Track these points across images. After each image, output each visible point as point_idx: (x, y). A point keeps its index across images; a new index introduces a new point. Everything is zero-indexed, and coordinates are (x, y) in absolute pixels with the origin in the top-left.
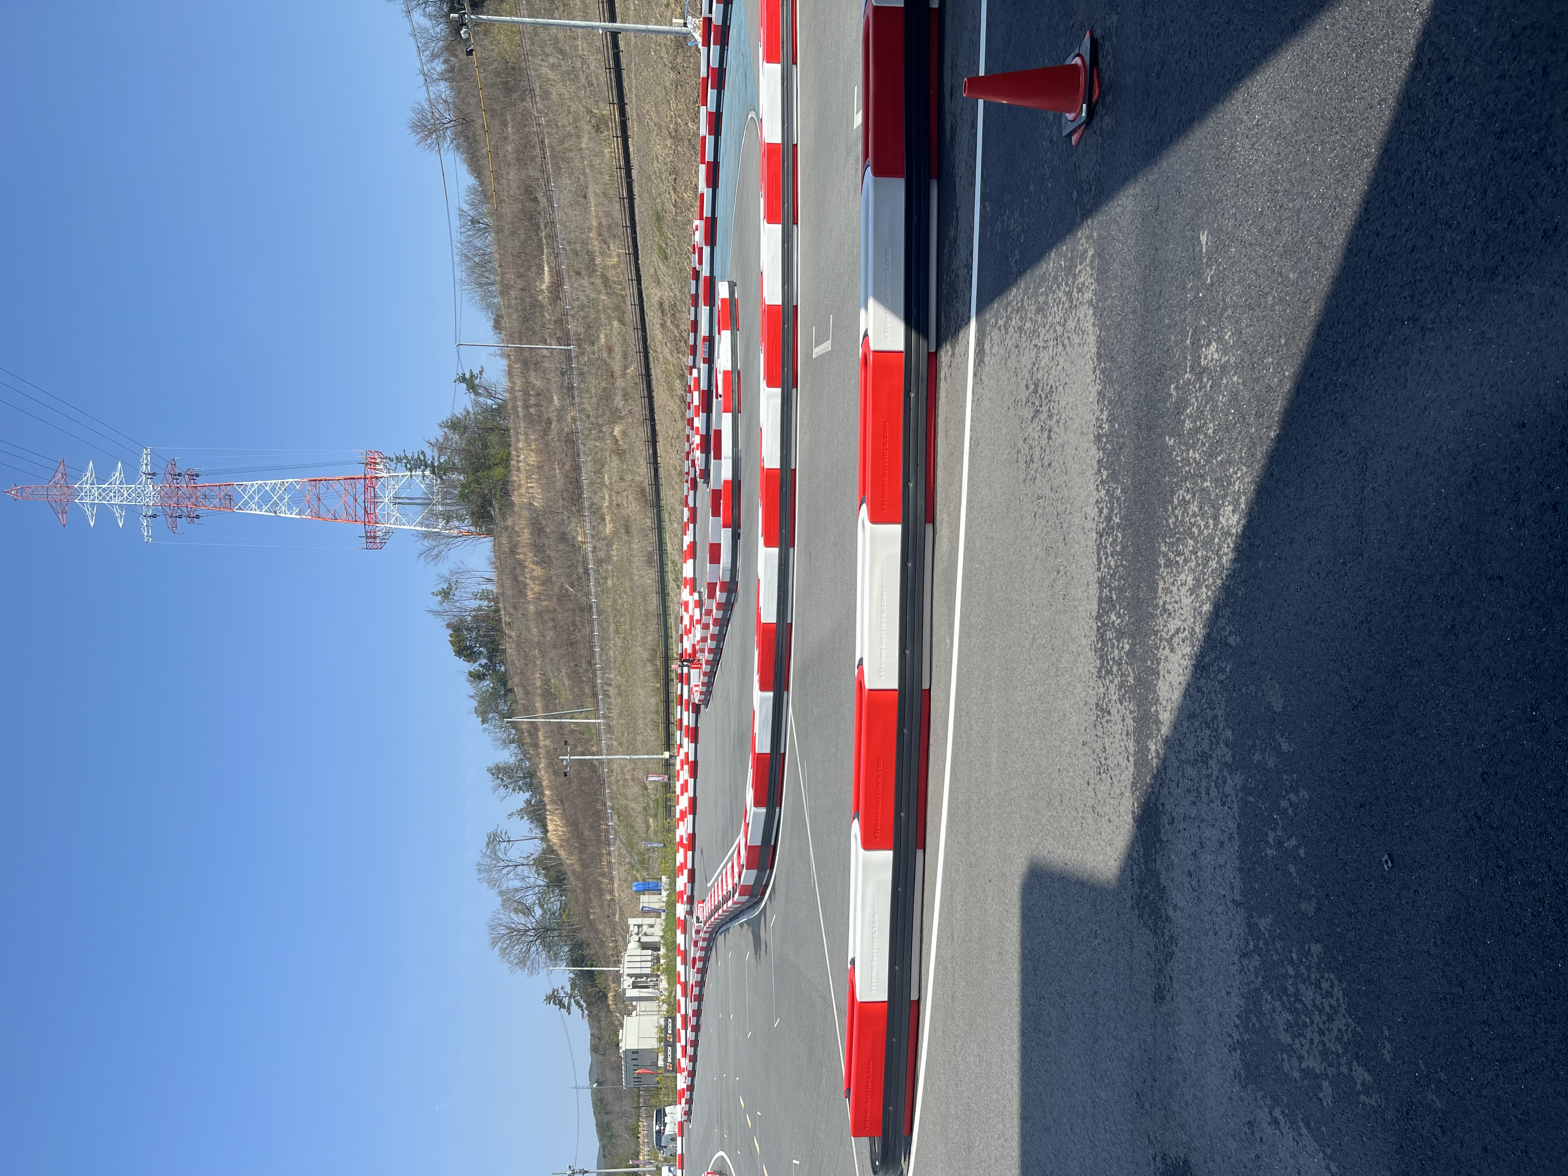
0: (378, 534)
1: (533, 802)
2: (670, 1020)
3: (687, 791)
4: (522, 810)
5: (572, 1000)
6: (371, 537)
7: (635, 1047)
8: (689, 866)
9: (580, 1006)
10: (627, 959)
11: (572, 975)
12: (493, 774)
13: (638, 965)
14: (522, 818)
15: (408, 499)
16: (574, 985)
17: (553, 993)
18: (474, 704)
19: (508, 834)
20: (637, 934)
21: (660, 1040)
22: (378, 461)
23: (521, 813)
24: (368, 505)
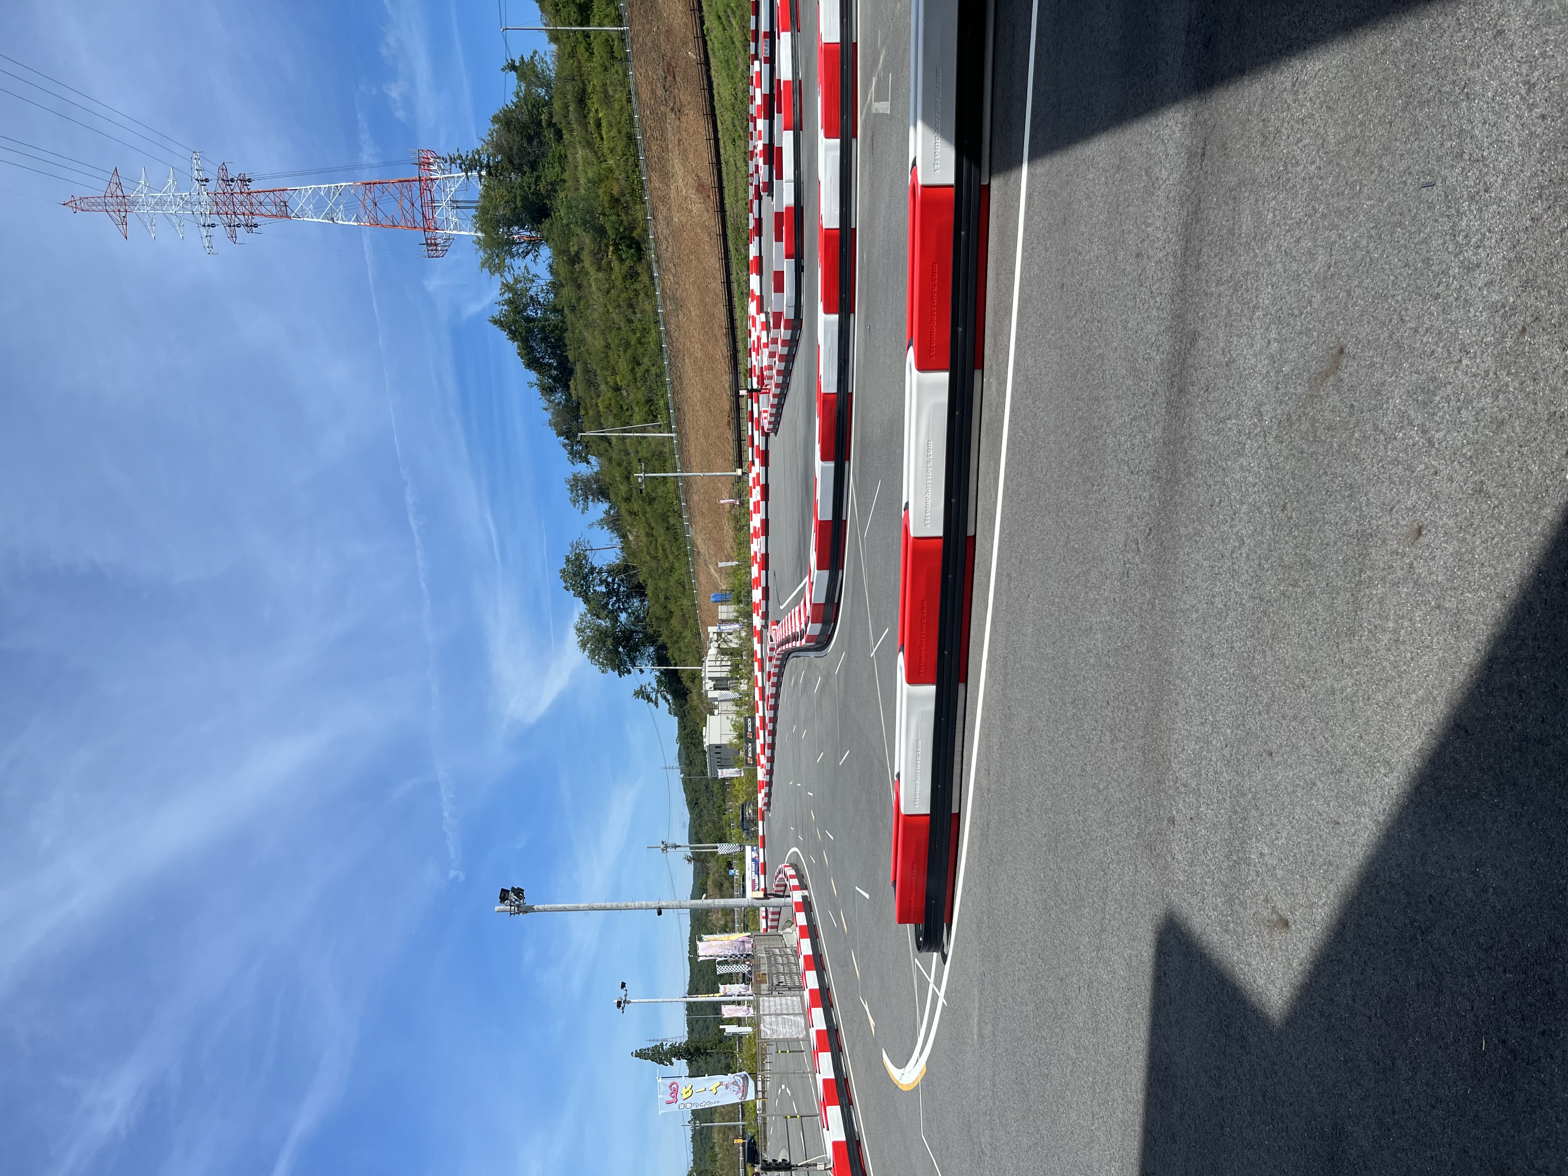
0: (439, 241)
1: (612, 512)
2: (749, 720)
3: (759, 512)
4: (602, 520)
5: (659, 695)
6: (431, 245)
7: (717, 742)
8: (763, 584)
9: (667, 701)
10: (707, 663)
11: (658, 674)
12: (572, 485)
13: (719, 669)
14: (603, 528)
15: (465, 202)
16: (659, 682)
17: (642, 687)
18: (548, 416)
19: (591, 543)
20: (717, 641)
21: (740, 737)
22: (432, 161)
23: (601, 523)
24: (426, 209)
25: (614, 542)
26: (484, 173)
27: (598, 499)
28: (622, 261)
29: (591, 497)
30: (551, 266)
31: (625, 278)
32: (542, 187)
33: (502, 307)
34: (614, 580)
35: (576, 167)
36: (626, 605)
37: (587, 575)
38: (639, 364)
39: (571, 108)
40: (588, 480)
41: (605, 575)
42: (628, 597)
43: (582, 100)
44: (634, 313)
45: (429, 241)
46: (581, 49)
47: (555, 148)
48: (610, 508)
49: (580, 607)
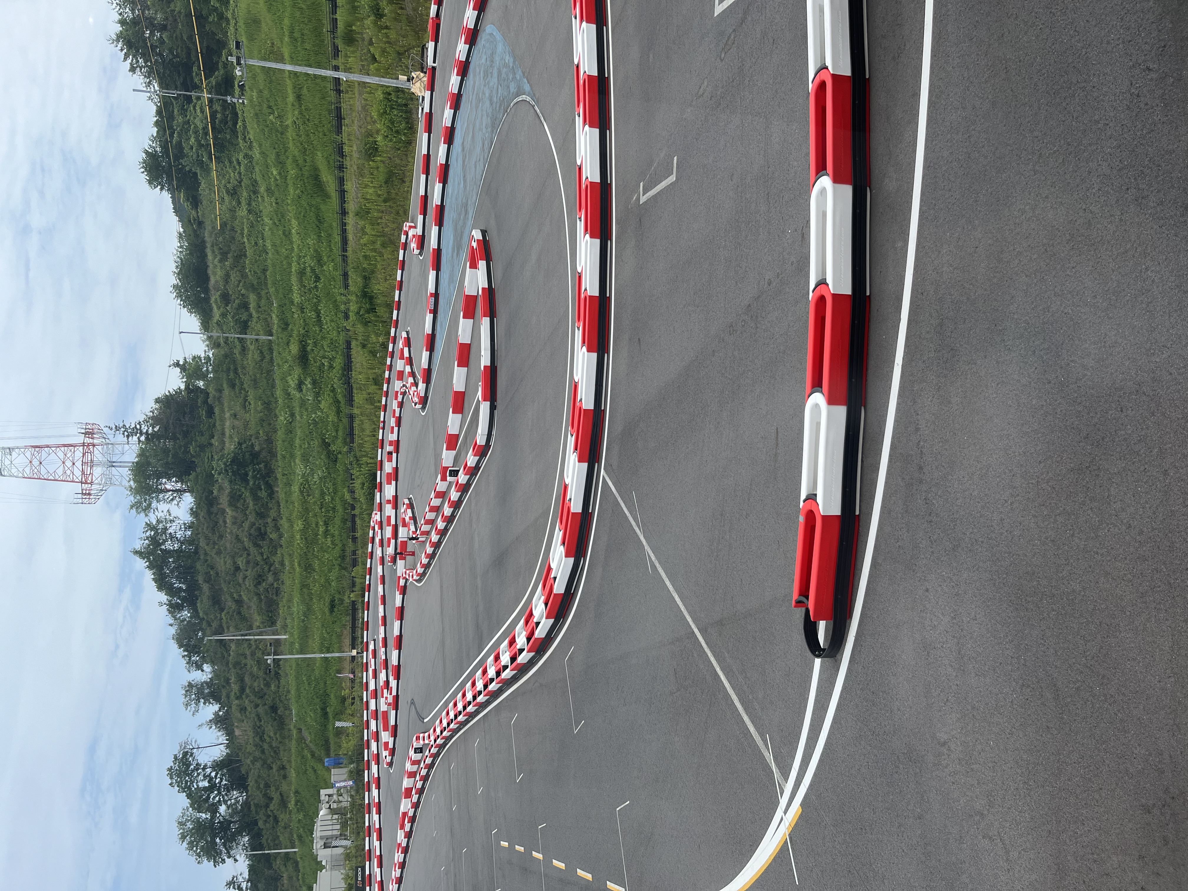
2: (360, 869)
4: (210, 721)
6: (85, 494)
11: (250, 860)
12: (186, 691)
14: (211, 727)
15: (121, 462)
18: (173, 631)
19: (198, 742)
20: (328, 802)
22: (96, 431)
23: (210, 723)
24: (85, 467)
25: (220, 741)
26: (143, 438)
27: (210, 703)
29: (202, 701)
30: (191, 509)
32: (192, 449)
33: (143, 542)
34: (216, 776)
35: (223, 435)
36: (226, 797)
37: (193, 771)
40: (202, 684)
41: (208, 771)
42: (228, 789)
45: (84, 492)
47: (206, 421)
48: (220, 710)
49: (183, 801)
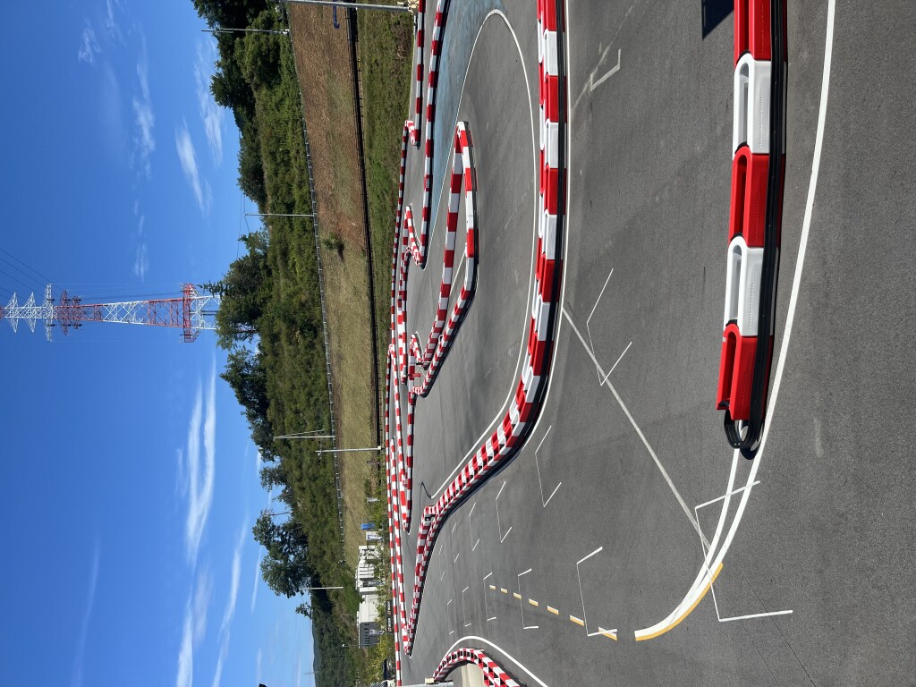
0: (192, 333)
1: (287, 491)
2: (389, 603)
4: (280, 496)
5: (312, 610)
6: (187, 335)
7: (366, 620)
10: (359, 569)
11: (312, 593)
12: (263, 475)
13: (366, 573)
14: (281, 501)
15: (210, 312)
17: (301, 607)
18: (251, 432)
19: (273, 511)
20: (364, 555)
21: (382, 615)
22: (192, 289)
24: (185, 316)
25: (287, 510)
26: (223, 294)
27: (279, 483)
28: (304, 337)
29: (274, 482)
30: (259, 345)
31: (306, 348)
32: (258, 300)
33: (228, 369)
34: (286, 535)
35: (279, 290)
36: (294, 550)
37: (270, 530)
38: (312, 396)
39: (278, 258)
40: (273, 471)
41: (281, 531)
42: (295, 544)
43: (285, 254)
44: (311, 367)
45: (186, 333)
46: (287, 227)
47: (266, 281)
48: (287, 488)
49: (263, 551)
